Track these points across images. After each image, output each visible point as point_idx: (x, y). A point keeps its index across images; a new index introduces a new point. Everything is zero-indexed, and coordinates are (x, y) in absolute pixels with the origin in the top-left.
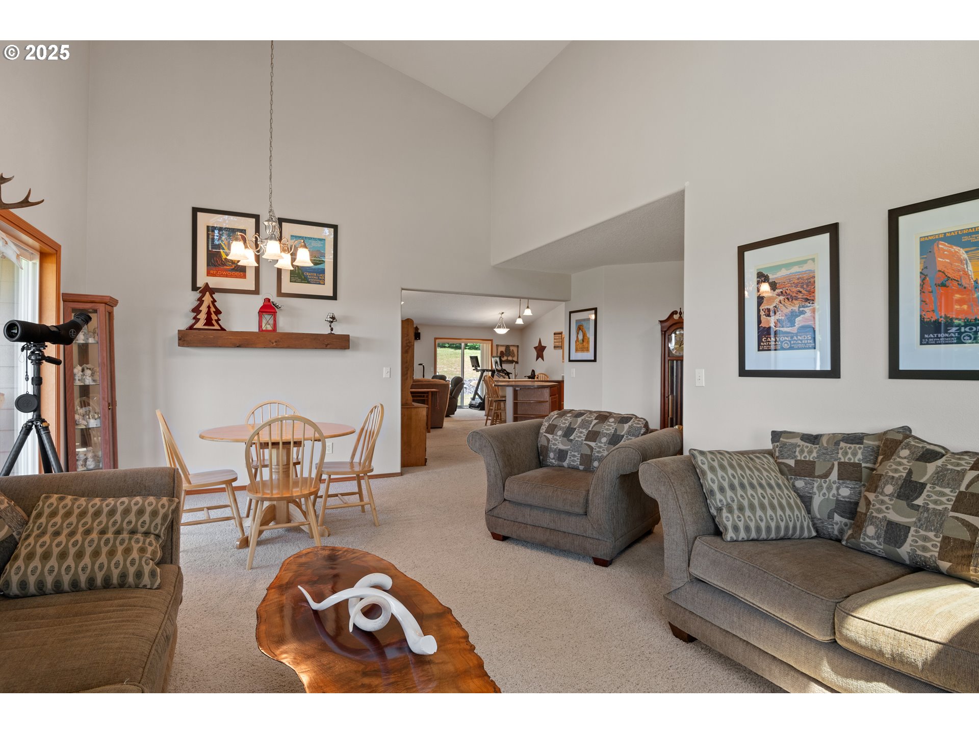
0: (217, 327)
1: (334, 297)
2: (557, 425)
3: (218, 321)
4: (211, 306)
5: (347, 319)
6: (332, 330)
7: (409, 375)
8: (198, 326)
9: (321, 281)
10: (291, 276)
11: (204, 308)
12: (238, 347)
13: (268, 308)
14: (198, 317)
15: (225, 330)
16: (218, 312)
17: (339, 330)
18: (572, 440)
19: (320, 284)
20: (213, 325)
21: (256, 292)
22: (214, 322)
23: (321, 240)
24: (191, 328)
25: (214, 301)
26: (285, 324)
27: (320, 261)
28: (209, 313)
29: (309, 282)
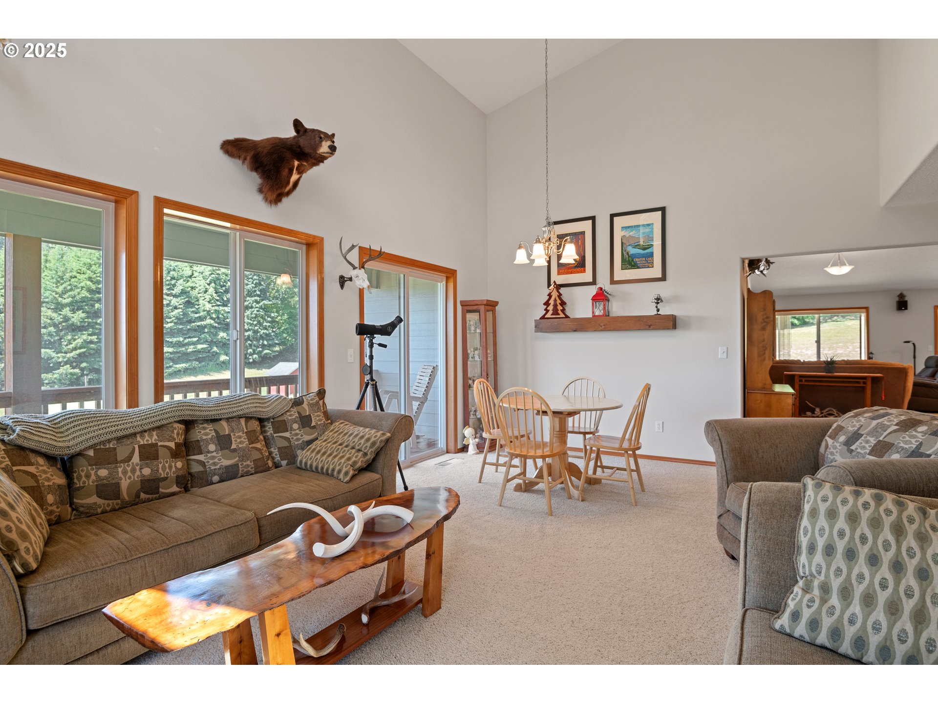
0: (562, 315)
1: (663, 278)
2: (844, 428)
3: (563, 311)
4: (557, 299)
5: (675, 299)
6: (658, 310)
7: (767, 355)
8: (548, 315)
9: (649, 265)
10: (622, 265)
11: (552, 302)
12: (575, 331)
13: (601, 297)
14: (548, 309)
15: (568, 317)
16: (563, 303)
17: (665, 310)
18: (853, 450)
19: (649, 267)
20: (559, 314)
21: (594, 282)
22: (560, 312)
23: (648, 225)
24: (543, 318)
25: (560, 295)
26: (617, 309)
27: (648, 245)
28: (555, 306)
29: (639, 268)
